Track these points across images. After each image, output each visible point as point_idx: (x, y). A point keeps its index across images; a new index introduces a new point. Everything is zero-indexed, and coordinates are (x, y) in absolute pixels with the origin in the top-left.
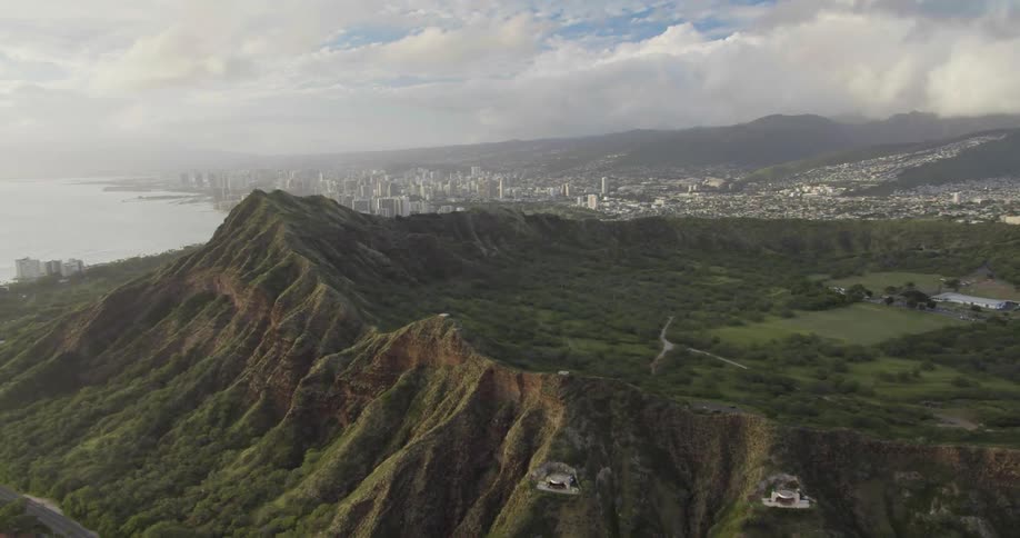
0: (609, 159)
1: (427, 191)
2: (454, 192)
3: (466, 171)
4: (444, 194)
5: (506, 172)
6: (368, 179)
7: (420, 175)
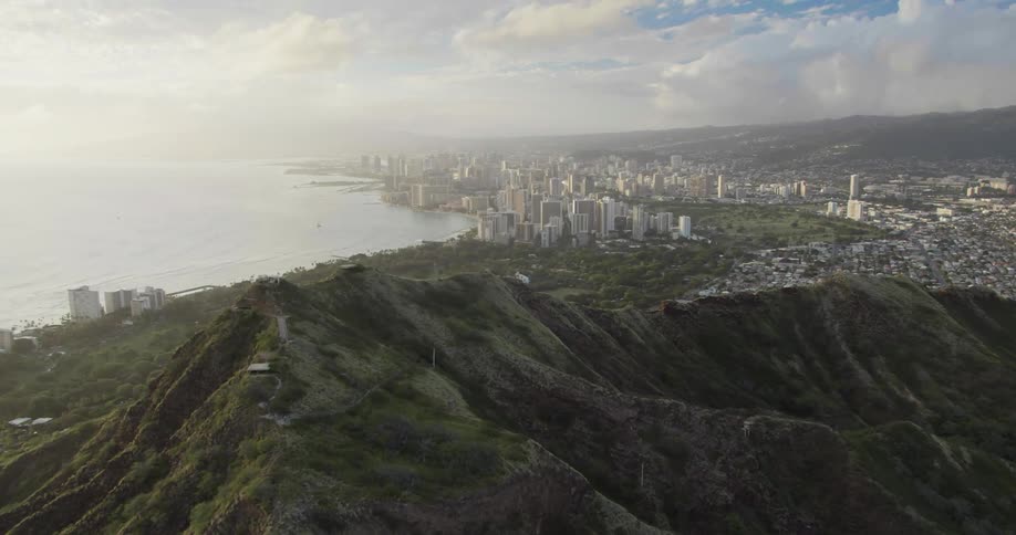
0: (837, 150)
1: (627, 186)
2: (660, 189)
3: (665, 160)
4: (647, 189)
5: (711, 162)
6: (555, 167)
7: (612, 163)
